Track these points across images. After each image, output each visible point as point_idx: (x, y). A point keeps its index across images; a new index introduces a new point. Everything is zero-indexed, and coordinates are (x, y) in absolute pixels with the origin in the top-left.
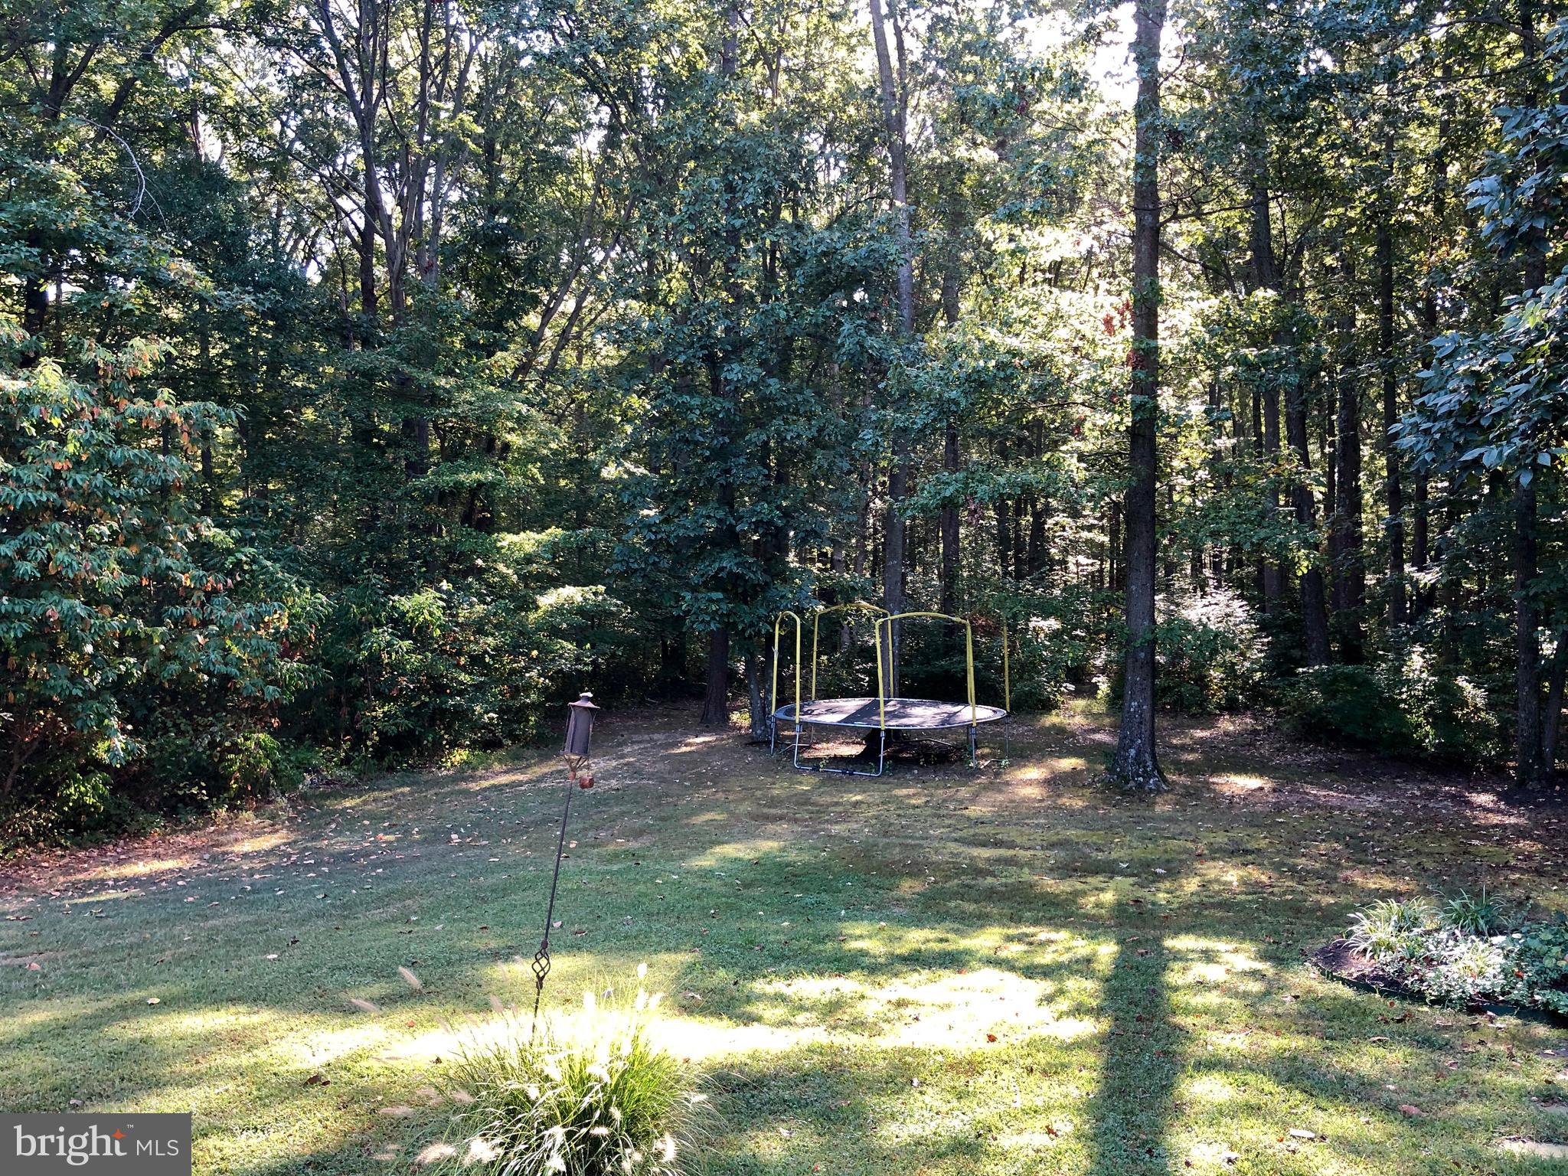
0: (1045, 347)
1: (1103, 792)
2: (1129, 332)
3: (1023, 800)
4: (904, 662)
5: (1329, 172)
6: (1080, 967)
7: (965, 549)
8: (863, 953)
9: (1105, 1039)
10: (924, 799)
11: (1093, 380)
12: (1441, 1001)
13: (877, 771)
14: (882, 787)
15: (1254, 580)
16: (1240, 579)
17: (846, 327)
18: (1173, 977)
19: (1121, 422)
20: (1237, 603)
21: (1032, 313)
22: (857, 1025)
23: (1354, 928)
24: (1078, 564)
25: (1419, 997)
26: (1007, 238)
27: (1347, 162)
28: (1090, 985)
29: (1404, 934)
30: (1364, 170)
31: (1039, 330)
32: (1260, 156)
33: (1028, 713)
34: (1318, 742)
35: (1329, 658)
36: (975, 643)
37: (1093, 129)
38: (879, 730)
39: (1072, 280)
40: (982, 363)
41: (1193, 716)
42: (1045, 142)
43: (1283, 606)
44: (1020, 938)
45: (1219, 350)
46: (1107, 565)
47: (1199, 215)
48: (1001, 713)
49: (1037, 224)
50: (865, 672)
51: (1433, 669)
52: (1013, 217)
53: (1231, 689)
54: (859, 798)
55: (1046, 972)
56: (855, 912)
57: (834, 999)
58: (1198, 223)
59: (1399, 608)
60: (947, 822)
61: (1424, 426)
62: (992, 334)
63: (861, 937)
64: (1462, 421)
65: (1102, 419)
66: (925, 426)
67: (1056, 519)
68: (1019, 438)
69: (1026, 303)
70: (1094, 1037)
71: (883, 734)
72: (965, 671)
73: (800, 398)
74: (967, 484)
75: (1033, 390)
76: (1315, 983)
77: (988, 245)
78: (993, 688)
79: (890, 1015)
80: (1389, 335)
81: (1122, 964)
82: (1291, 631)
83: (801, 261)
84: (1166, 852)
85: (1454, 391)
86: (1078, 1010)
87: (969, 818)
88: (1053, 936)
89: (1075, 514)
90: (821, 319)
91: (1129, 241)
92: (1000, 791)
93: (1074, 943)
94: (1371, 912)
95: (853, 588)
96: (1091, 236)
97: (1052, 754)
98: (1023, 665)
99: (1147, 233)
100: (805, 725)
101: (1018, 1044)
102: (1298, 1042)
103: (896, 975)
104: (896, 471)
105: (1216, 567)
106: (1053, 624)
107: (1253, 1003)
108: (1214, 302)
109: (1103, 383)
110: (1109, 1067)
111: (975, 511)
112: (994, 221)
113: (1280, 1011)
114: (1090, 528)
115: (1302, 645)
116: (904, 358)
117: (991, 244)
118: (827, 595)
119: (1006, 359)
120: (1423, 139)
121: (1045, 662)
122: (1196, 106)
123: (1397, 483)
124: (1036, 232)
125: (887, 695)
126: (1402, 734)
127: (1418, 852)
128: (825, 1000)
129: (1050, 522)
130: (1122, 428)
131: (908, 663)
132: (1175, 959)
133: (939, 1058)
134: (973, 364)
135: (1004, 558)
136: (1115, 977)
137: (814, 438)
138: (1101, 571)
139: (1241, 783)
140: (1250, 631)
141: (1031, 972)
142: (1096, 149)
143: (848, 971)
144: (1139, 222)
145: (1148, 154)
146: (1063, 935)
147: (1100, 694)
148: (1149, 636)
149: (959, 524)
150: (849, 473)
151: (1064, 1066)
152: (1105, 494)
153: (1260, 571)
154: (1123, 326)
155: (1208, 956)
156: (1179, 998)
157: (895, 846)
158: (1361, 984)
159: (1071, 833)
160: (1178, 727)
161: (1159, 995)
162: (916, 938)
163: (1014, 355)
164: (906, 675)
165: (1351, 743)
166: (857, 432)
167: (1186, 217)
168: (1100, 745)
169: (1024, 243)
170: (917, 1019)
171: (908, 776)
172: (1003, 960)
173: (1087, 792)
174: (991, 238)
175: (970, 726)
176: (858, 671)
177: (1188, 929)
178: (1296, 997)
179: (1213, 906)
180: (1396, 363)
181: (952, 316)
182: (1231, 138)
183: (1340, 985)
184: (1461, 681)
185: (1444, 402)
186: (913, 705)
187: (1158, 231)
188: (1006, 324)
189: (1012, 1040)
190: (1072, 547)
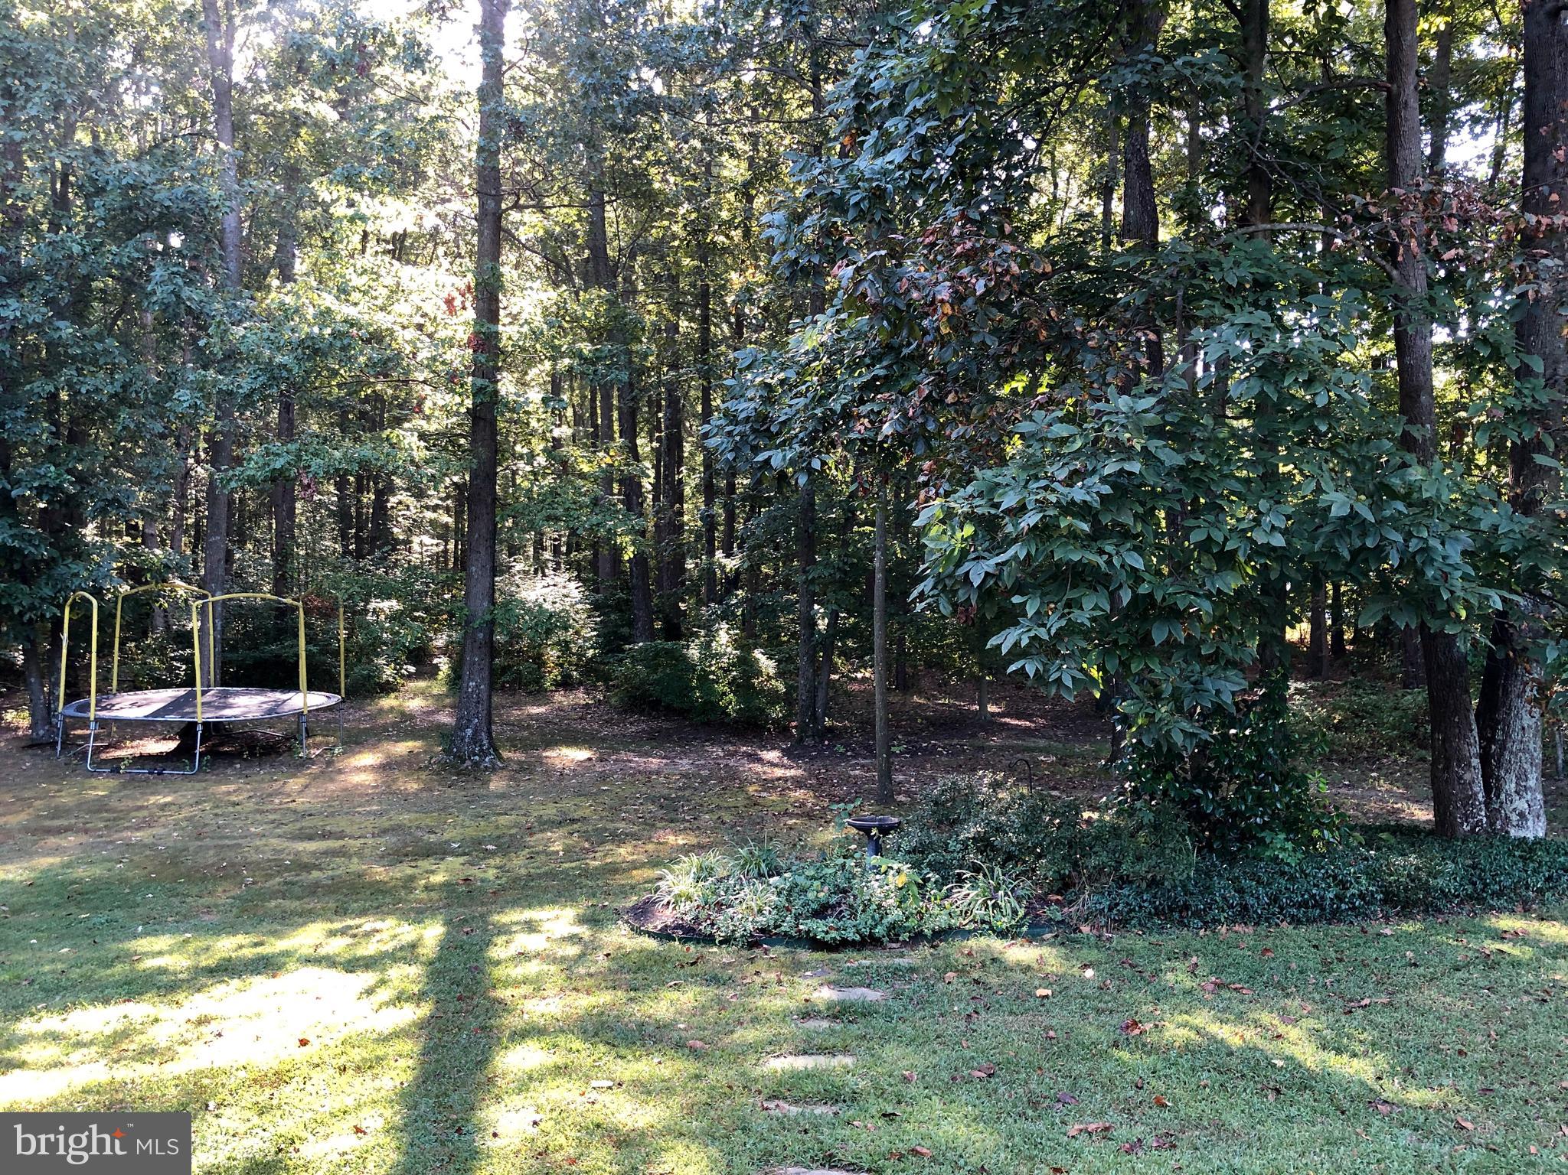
0: (383, 320)
1: (438, 774)
2: (470, 314)
3: (356, 786)
4: (227, 646)
5: (656, 185)
6: (403, 953)
7: (301, 526)
8: (162, 971)
9: (423, 1025)
10: (246, 795)
11: (434, 359)
12: (726, 941)
13: (192, 768)
14: (198, 785)
15: (590, 563)
16: (578, 562)
17: (158, 273)
18: (495, 953)
19: (461, 404)
20: (573, 585)
21: (372, 283)
22: (148, 1053)
23: (660, 883)
24: (421, 543)
25: (709, 940)
26: (345, 202)
27: (672, 179)
28: (414, 971)
29: (700, 884)
30: (686, 189)
31: (379, 302)
32: (595, 160)
33: (366, 697)
34: (641, 713)
35: (652, 635)
36: (307, 625)
37: (437, 103)
38: (196, 723)
39: (417, 256)
40: (316, 330)
41: (530, 693)
42: (389, 110)
43: (615, 588)
44: (343, 932)
45: (557, 342)
46: (451, 546)
47: (541, 208)
48: (335, 699)
49: (378, 192)
50: (181, 659)
51: (737, 643)
52: (350, 180)
53: (566, 666)
54: (169, 799)
55: (369, 963)
56: (154, 925)
57: (120, 1027)
58: (539, 215)
59: (711, 590)
60: (272, 817)
61: (728, 429)
62: (328, 300)
63: (160, 953)
64: (757, 426)
65: (442, 398)
66: (253, 391)
67: (399, 497)
68: (360, 412)
69: (365, 272)
70: (415, 1024)
71: (200, 728)
72: (297, 656)
73: (99, 347)
74: (299, 458)
75: (371, 364)
76: (624, 940)
77: (326, 207)
78: (328, 672)
79: (188, 1036)
80: (705, 343)
81: (448, 946)
82: (621, 611)
83: (100, 191)
84: (497, 827)
85: (751, 399)
86: (400, 998)
87: (295, 812)
88: (378, 925)
89: (420, 494)
90: (125, 259)
91: (474, 223)
92: (332, 780)
93: (398, 930)
94: (676, 867)
95: (166, 566)
96: (433, 213)
97: (389, 738)
98: (361, 648)
99: (489, 218)
100: (103, 723)
101: (332, 1044)
102: (605, 998)
103: (199, 990)
104: (219, 438)
105: (556, 550)
106: (391, 605)
107: (568, 966)
108: (553, 295)
109: (443, 363)
110: (425, 1053)
111: (309, 486)
112: (331, 182)
113: (592, 970)
114: (435, 508)
115: (630, 624)
116: (230, 315)
117: (329, 206)
118: (134, 575)
119: (344, 328)
120: (734, 170)
121: (385, 644)
122: (539, 100)
123: (711, 478)
124: (377, 201)
125: (207, 684)
126: (711, 702)
127: (719, 807)
128: (108, 1031)
129: (393, 500)
130: (463, 410)
131: (234, 648)
132: (499, 933)
133: (242, 1074)
134: (307, 329)
135: (344, 536)
136: (439, 959)
137: (116, 395)
138: (446, 551)
139: (573, 756)
140: (585, 611)
141: (352, 965)
142: (441, 125)
143: (140, 994)
144: (482, 205)
145: (492, 140)
146: (391, 922)
147: (441, 675)
148: (488, 617)
149: (294, 500)
150: (163, 436)
151: (379, 1059)
152: (446, 475)
153: (596, 555)
154: (464, 308)
155: (531, 927)
156: (499, 972)
157: (208, 848)
158: (664, 935)
159: (405, 818)
160: (516, 704)
161: (481, 971)
162: (227, 946)
163: (352, 326)
164: (230, 662)
165: (670, 711)
166: (171, 391)
167: (528, 207)
168: (440, 726)
169: (364, 210)
170: (220, 1035)
171: (229, 771)
172: (323, 958)
173: (423, 775)
174: (328, 199)
175: (301, 714)
176: (172, 659)
177: (515, 903)
178: (608, 955)
179: (540, 876)
180: (710, 369)
181: (287, 276)
182: (569, 137)
183: (646, 939)
184: (757, 654)
185: (745, 408)
186: (237, 694)
187: (500, 217)
188: (343, 291)
189: (325, 1040)
190: (416, 526)
